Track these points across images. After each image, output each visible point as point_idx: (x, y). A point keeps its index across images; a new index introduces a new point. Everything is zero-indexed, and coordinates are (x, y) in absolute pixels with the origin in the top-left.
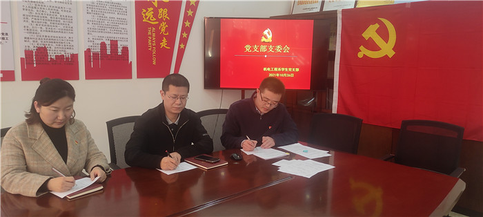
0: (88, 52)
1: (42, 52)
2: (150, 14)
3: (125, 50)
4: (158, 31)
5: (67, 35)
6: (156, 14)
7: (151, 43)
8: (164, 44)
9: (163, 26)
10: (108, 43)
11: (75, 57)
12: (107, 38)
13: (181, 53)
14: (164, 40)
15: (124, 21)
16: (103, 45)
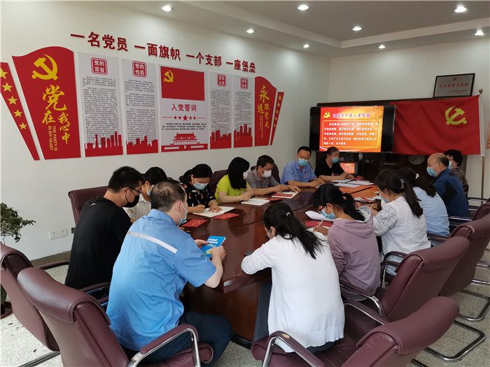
0: (235, 131)
1: (218, 132)
2: (261, 108)
3: (250, 129)
4: (264, 117)
5: (227, 123)
6: (263, 108)
7: (261, 125)
8: (266, 125)
9: (267, 114)
10: (243, 126)
11: (230, 134)
12: (242, 123)
13: (274, 129)
14: (267, 123)
15: (250, 113)
16: (241, 127)
